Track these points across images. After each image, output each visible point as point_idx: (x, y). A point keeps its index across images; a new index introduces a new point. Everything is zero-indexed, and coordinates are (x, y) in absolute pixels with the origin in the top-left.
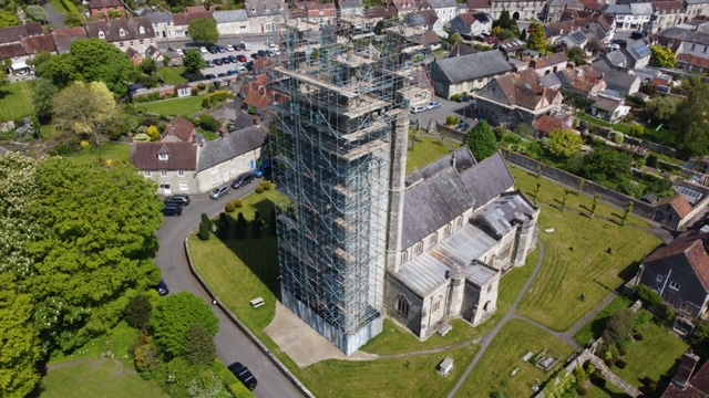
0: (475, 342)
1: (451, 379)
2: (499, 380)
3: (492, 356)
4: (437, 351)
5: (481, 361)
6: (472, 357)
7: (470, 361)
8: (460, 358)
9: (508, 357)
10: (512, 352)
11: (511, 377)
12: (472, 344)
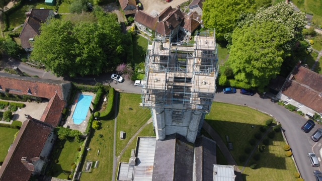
0: (119, 157)
1: (118, 133)
2: (102, 145)
3: (109, 154)
4: (130, 141)
5: (112, 149)
6: (116, 148)
7: (116, 146)
8: (120, 144)
9: (104, 158)
10: (103, 162)
11: (99, 149)
12: (119, 154)
